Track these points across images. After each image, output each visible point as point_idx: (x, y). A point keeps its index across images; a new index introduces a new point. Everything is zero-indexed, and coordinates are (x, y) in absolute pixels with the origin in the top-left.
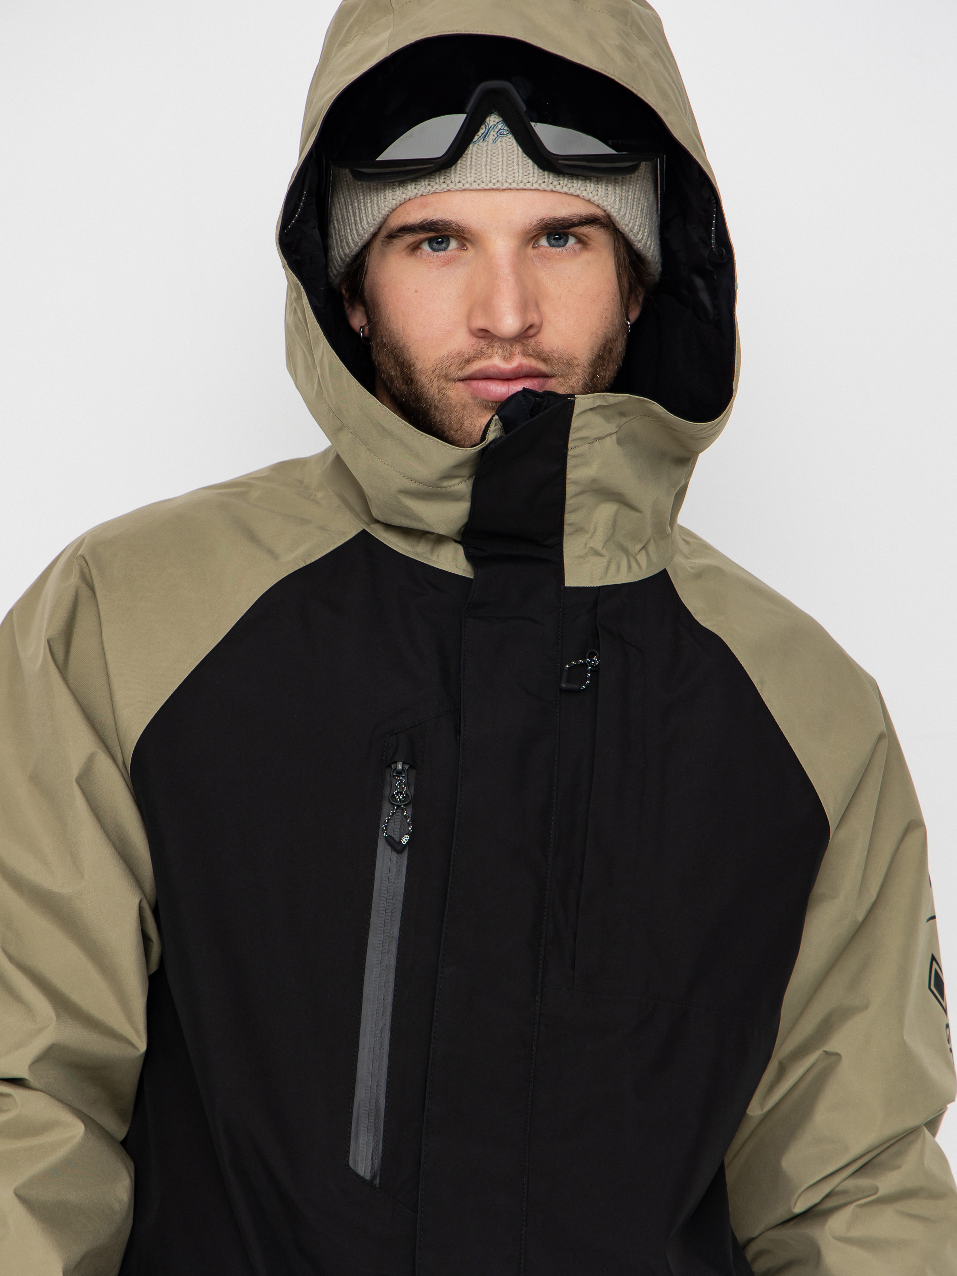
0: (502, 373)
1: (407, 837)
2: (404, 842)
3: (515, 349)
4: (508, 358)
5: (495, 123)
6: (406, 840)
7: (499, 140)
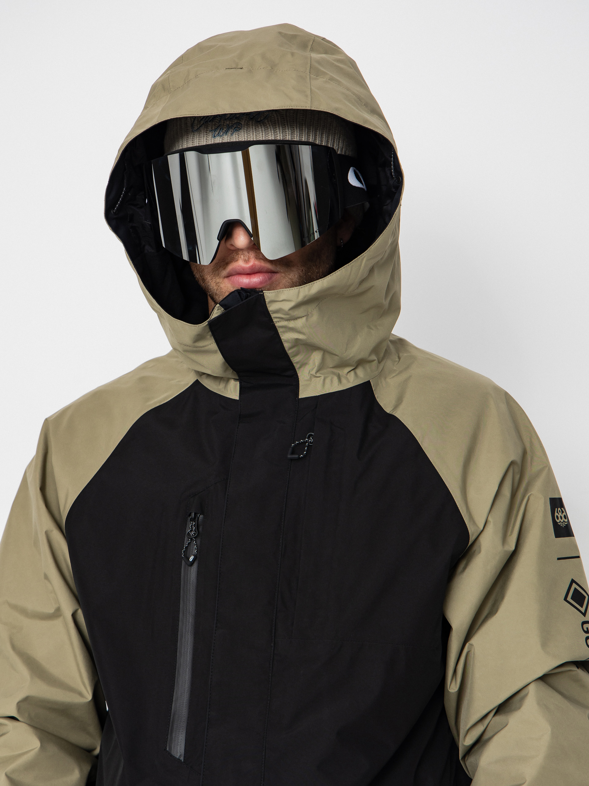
0: (243, 269)
1: (193, 557)
2: (191, 560)
3: (250, 255)
4: (246, 261)
5: (232, 124)
6: (192, 558)
7: (234, 134)
